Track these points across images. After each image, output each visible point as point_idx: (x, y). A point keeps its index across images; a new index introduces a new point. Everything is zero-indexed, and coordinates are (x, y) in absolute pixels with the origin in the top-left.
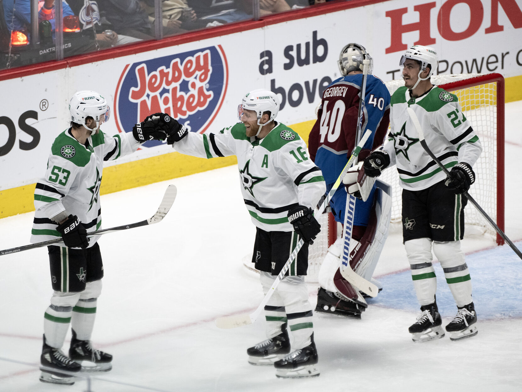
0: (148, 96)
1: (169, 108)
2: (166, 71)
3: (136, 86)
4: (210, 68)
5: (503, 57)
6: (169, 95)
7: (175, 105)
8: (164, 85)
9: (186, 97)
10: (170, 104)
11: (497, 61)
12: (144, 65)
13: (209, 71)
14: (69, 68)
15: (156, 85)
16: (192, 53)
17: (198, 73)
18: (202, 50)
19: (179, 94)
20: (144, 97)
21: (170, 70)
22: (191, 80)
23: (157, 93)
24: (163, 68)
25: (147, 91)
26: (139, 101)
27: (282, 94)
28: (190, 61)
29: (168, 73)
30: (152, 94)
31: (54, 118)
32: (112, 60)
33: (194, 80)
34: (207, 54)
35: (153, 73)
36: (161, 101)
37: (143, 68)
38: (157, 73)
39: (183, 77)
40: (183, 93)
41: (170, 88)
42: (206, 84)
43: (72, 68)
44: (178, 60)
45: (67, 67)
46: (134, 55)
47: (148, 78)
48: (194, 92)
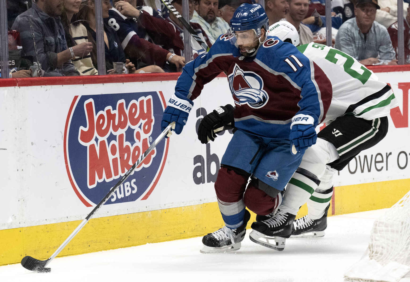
0: (97, 140)
1: (116, 158)
2: (113, 112)
3: (85, 127)
4: (153, 118)
5: (387, 157)
6: (116, 143)
7: (122, 157)
8: (111, 130)
9: (132, 149)
10: (117, 155)
11: (382, 162)
12: (91, 100)
13: (152, 121)
14: (19, 87)
15: (104, 128)
16: (136, 96)
17: (142, 122)
18: (145, 94)
19: (126, 143)
20: (93, 142)
21: (116, 112)
22: (136, 128)
23: (105, 138)
24: (110, 107)
25: (96, 134)
26: (88, 145)
27: (216, 163)
28: (134, 105)
29: (115, 114)
30: (101, 139)
31: (4, 149)
32: (60, 86)
33: (139, 130)
34: (150, 99)
35: (101, 112)
36: (109, 150)
37: (91, 103)
38: (104, 113)
39: (129, 124)
40: (128, 144)
41: (117, 134)
42: (149, 137)
43: (21, 87)
44: (123, 101)
45: (16, 86)
46: (82, 85)
47: (96, 118)
48: (139, 144)
